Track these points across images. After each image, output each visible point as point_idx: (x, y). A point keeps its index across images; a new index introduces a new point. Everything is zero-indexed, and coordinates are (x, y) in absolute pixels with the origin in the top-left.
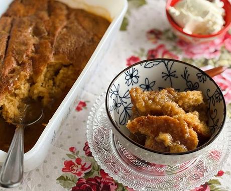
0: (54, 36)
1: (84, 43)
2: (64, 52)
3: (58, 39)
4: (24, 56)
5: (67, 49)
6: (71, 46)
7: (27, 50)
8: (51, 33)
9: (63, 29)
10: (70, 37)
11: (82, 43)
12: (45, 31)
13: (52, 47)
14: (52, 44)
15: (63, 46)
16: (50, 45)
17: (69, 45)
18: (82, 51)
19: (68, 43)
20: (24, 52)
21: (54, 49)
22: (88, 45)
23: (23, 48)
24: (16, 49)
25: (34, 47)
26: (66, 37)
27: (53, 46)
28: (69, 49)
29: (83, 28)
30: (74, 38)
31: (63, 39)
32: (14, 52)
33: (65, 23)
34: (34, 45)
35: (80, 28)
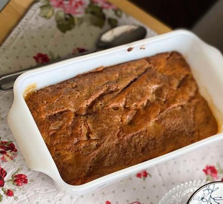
0: (168, 106)
1: (184, 130)
2: (164, 125)
3: (169, 111)
4: (135, 104)
5: (169, 125)
6: (173, 125)
7: (140, 101)
8: (168, 102)
9: (178, 106)
10: (179, 117)
11: (184, 129)
12: (165, 97)
13: (159, 114)
14: (162, 111)
15: (168, 120)
16: (159, 111)
17: (173, 123)
18: (177, 136)
19: (173, 121)
20: (136, 101)
21: (160, 116)
22: (186, 134)
23: (139, 97)
24: (133, 94)
25: (147, 103)
26: (176, 115)
27: (161, 114)
28: (170, 126)
29: (194, 118)
30: (180, 121)
31: (172, 115)
32: (130, 94)
33: (184, 103)
34: (148, 101)
35: (192, 116)
